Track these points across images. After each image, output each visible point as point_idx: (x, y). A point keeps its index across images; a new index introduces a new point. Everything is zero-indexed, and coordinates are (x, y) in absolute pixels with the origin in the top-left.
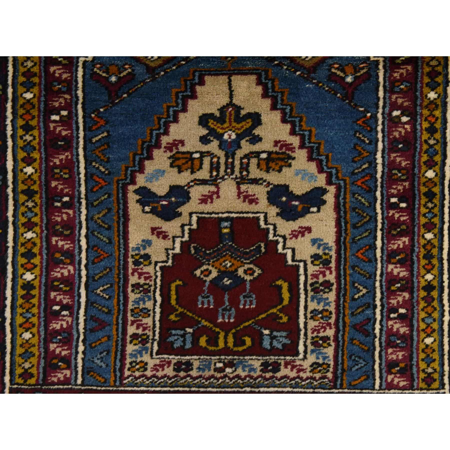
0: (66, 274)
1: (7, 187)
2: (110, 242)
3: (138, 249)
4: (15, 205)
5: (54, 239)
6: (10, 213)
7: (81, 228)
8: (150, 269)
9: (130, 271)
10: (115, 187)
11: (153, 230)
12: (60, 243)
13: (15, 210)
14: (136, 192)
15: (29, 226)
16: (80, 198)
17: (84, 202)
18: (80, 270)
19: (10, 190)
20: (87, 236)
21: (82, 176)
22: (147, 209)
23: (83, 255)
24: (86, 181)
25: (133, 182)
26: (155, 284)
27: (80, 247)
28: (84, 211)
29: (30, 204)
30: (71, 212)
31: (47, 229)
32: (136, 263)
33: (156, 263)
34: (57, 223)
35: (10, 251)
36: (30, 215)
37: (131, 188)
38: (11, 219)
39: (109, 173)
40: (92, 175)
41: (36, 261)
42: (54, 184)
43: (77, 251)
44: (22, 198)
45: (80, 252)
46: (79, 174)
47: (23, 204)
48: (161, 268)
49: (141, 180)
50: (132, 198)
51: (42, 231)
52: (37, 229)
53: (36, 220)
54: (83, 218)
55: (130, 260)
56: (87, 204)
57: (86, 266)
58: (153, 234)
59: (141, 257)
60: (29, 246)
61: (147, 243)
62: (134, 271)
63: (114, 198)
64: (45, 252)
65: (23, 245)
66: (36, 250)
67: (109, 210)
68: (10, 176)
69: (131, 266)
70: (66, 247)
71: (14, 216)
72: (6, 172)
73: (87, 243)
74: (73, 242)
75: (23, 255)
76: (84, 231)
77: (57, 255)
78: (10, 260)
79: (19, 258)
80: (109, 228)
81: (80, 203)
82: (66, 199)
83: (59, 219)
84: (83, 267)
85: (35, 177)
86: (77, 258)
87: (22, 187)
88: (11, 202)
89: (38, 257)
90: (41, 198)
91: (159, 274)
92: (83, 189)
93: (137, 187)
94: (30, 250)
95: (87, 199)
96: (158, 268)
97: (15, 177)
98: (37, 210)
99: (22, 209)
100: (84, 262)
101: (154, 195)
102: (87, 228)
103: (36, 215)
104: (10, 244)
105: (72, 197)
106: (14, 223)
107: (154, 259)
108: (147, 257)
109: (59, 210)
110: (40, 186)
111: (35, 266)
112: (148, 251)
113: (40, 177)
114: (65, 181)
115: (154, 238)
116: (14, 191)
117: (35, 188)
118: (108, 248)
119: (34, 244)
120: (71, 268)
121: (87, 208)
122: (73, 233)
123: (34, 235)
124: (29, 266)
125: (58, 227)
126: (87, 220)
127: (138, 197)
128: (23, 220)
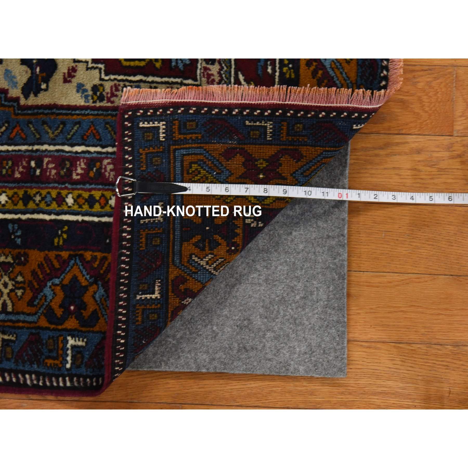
0: (111, 167)
1: (19, 219)
2: (79, 123)
3: (86, 97)
4: (38, 213)
5: (75, 177)
6: (47, 217)
7: (63, 151)
8: (108, 86)
9: (109, 104)
10: (21, 118)
11: (66, 81)
12: (79, 171)
13: (44, 213)
14: (26, 97)
15: (60, 200)
16: (32, 151)
17: (36, 147)
18: (107, 153)
19: (24, 217)
20: (72, 145)
21: (10, 148)
22: (44, 86)
23: (92, 149)
24: (16, 145)
25: (17, 100)
26: (122, 80)
27: (83, 152)
28: (45, 147)
29: (38, 198)
30: (46, 160)
31: (64, 183)
32: (101, 98)
33: (101, 79)
34: (58, 174)
35: (87, 218)
36: (48, 199)
37: (23, 102)
38: (53, 217)
39: (8, 122)
40: (9, 138)
41: (97, 195)
42: (17, 175)
43: (87, 155)
44: (31, 205)
45: (89, 152)
46: (8, 151)
47: (37, 205)
48: (106, 74)
49: (15, 92)
50: (32, 101)
51: (66, 188)
52: (64, 193)
53: (54, 193)
54: (52, 148)
55: (98, 104)
56: (38, 144)
57: (103, 147)
58: (70, 81)
59: (95, 93)
60: (81, 201)
61: (80, 88)
62: (109, 101)
63: (32, 119)
64: (88, 186)
65: (80, 207)
66: (86, 195)
67: (44, 123)
68: (9, 216)
69: (104, 104)
70: (83, 166)
71: (49, 213)
72: (5, 220)
73: (79, 145)
74: (78, 159)
75: (91, 207)
76: (67, 148)
77: (92, 174)
78: (96, 219)
79: (94, 210)
80: (64, 123)
81: (37, 150)
82: (33, 164)
83: (54, 172)
84: (104, 150)
85: (10, 193)
86: (95, 155)
87: (20, 206)
88: (35, 216)
89: (93, 192)
90: (31, 188)
91: (112, 77)
92: (24, 148)
93: (22, 96)
94: (86, 200)
95: (33, 144)
96: (107, 78)
97: (10, 212)
98: (44, 192)
99: (43, 205)
100: (98, 149)
101: (30, 79)
102: (63, 144)
103: (49, 193)
104: (80, 218)
105: (31, 158)
106: (58, 214)
107: (97, 81)
108: (95, 88)
109: (43, 171)
110: (19, 188)
111: (103, 195)
112: (88, 87)
113: (11, 188)
114: (16, 164)
115: (75, 81)
116: (24, 213)
117: (21, 193)
118: (85, 126)
119: (79, 196)
120: (105, 162)
121: (42, 144)
122: (68, 159)
123: (70, 196)
124: (103, 201)
125: (62, 173)
126: (55, 145)
127: (32, 95)
128: (54, 206)
